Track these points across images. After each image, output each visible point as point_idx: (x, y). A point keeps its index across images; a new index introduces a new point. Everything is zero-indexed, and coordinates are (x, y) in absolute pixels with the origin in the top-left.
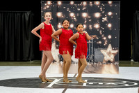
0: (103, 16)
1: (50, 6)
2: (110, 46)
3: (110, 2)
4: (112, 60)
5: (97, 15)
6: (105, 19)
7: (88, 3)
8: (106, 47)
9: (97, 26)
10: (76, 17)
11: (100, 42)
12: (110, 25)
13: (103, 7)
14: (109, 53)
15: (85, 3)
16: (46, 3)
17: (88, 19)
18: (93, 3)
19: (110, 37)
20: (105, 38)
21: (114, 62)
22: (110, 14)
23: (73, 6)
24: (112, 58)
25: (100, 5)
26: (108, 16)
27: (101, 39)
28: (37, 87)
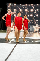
0: (34, 11)
1: (11, 6)
2: (37, 25)
3: (38, 5)
4: (38, 31)
5: (32, 10)
6: (35, 12)
7: (28, 5)
8: (35, 25)
9: (32, 15)
10: (22, 11)
11: (33, 23)
12: (37, 15)
13: (35, 7)
14: (37, 28)
15: (26, 5)
16: (9, 4)
17: (27, 12)
18: (30, 5)
19: (37, 20)
20: (35, 21)
21: (39, 32)
22: (38, 10)
23: (21, 6)
24: (38, 30)
25: (33, 6)
26: (37, 11)
27: (33, 21)
28: (4, 43)
